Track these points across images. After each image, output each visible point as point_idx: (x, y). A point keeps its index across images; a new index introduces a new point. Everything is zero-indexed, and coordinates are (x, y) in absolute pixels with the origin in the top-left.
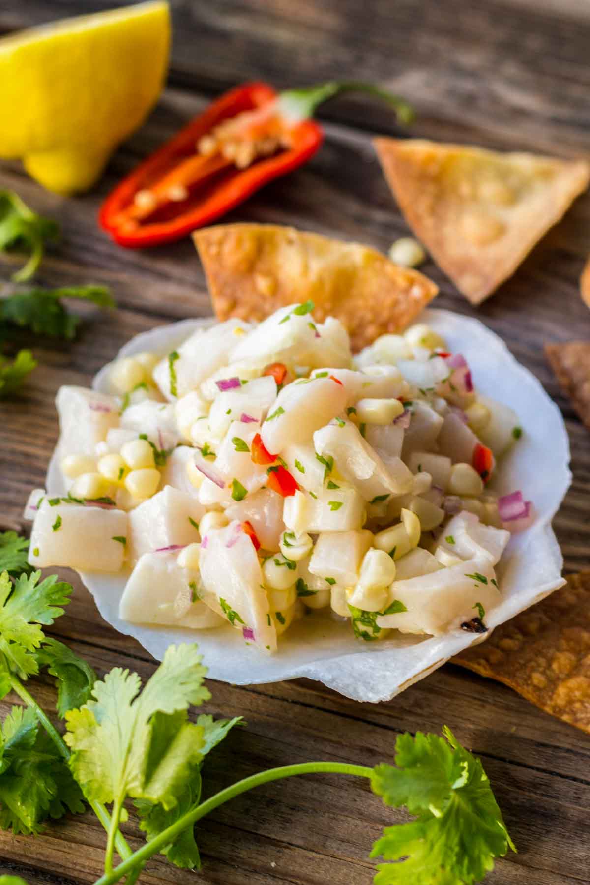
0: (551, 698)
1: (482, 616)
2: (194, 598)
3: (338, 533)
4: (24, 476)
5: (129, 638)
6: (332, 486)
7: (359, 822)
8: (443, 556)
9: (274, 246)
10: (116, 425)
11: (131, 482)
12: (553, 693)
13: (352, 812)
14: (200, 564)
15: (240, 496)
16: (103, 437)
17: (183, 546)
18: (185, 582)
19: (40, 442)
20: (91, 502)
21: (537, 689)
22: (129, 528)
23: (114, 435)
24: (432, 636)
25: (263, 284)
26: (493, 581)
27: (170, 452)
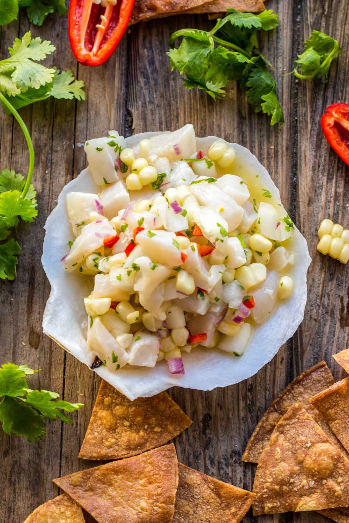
0: (101, 409)
1: (104, 365)
2: (79, 225)
6: (129, 273)
7: (12, 335)
11: (132, 177)
12: (103, 409)
13: (16, 330)
14: (91, 223)
18: (83, 219)
21: (102, 401)
22: (112, 184)
24: (87, 344)
26: (119, 366)
27: (160, 191)
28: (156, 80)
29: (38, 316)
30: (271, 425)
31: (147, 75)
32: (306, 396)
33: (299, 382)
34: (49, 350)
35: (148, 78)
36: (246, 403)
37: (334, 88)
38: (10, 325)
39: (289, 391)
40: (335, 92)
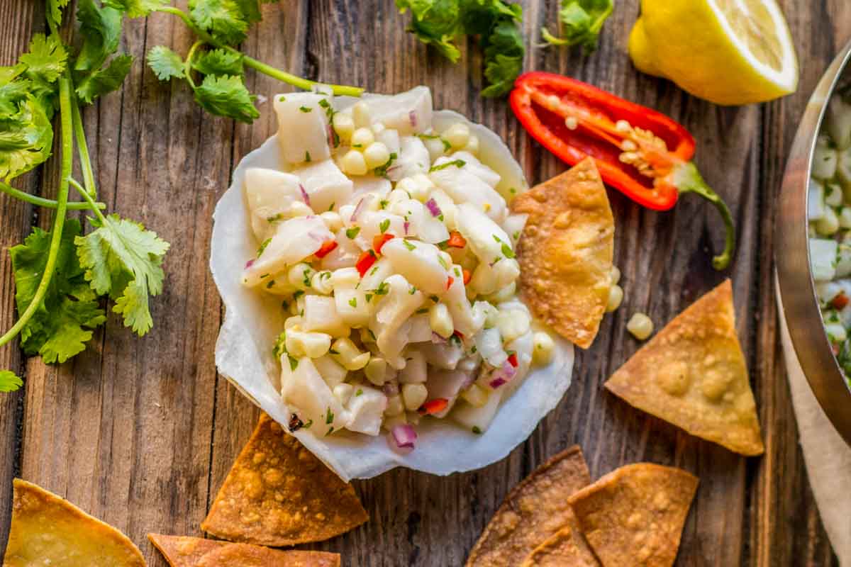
1: (305, 427)
2: (271, 220)
3: (335, 310)
4: (364, 75)
5: (230, 182)
6: (368, 298)
7: (134, 375)
8: (340, 389)
9: (595, 220)
10: (402, 133)
11: (353, 155)
12: (249, 469)
13: (141, 368)
14: (296, 218)
15: (350, 235)
16: (388, 127)
17: (308, 204)
18: (280, 211)
19: (398, 81)
20: (332, 129)
22: (319, 161)
23: (392, 135)
24: (281, 394)
25: (563, 218)
26: (332, 429)
27: (386, 177)
28: (355, 16)
29: (175, 349)
30: (507, 528)
31: (344, 6)
32: (554, 491)
33: (544, 471)
34: (190, 403)
35: (344, 12)
36: (468, 500)
37: (597, 63)
38: (132, 360)
39: (529, 482)
40: (597, 70)
